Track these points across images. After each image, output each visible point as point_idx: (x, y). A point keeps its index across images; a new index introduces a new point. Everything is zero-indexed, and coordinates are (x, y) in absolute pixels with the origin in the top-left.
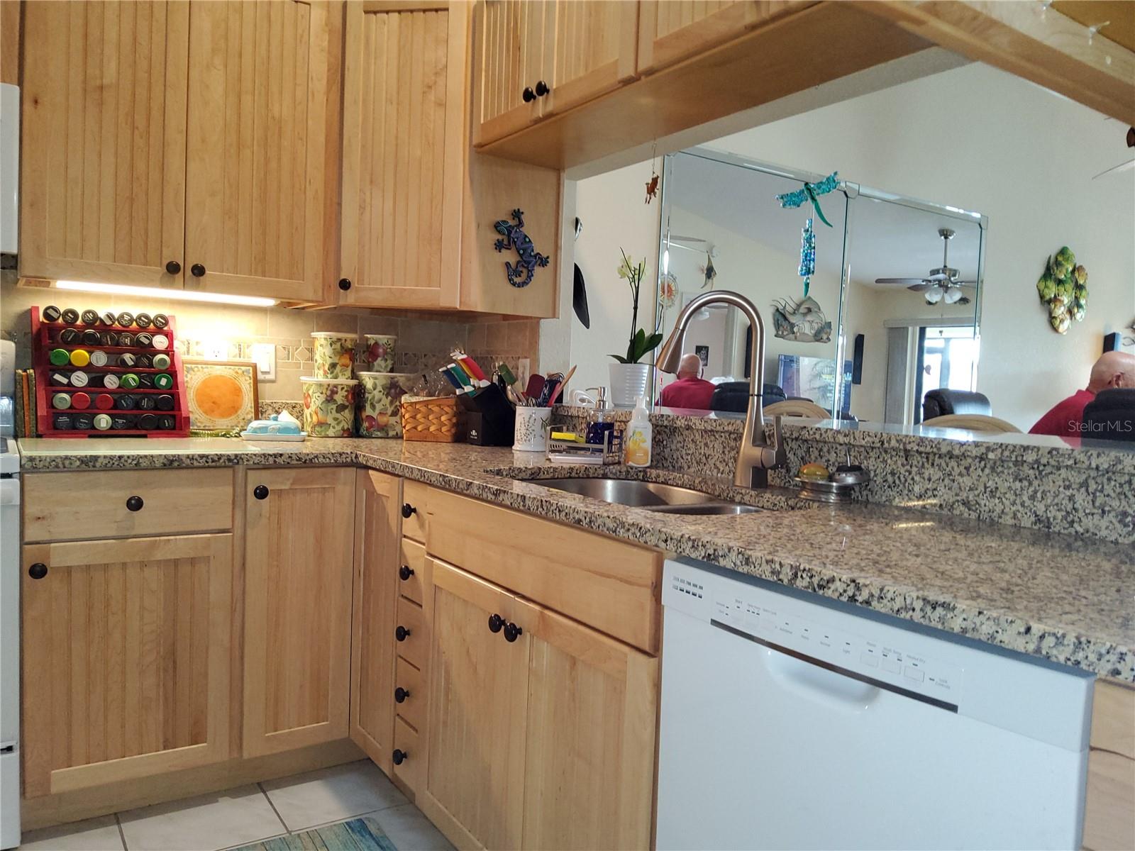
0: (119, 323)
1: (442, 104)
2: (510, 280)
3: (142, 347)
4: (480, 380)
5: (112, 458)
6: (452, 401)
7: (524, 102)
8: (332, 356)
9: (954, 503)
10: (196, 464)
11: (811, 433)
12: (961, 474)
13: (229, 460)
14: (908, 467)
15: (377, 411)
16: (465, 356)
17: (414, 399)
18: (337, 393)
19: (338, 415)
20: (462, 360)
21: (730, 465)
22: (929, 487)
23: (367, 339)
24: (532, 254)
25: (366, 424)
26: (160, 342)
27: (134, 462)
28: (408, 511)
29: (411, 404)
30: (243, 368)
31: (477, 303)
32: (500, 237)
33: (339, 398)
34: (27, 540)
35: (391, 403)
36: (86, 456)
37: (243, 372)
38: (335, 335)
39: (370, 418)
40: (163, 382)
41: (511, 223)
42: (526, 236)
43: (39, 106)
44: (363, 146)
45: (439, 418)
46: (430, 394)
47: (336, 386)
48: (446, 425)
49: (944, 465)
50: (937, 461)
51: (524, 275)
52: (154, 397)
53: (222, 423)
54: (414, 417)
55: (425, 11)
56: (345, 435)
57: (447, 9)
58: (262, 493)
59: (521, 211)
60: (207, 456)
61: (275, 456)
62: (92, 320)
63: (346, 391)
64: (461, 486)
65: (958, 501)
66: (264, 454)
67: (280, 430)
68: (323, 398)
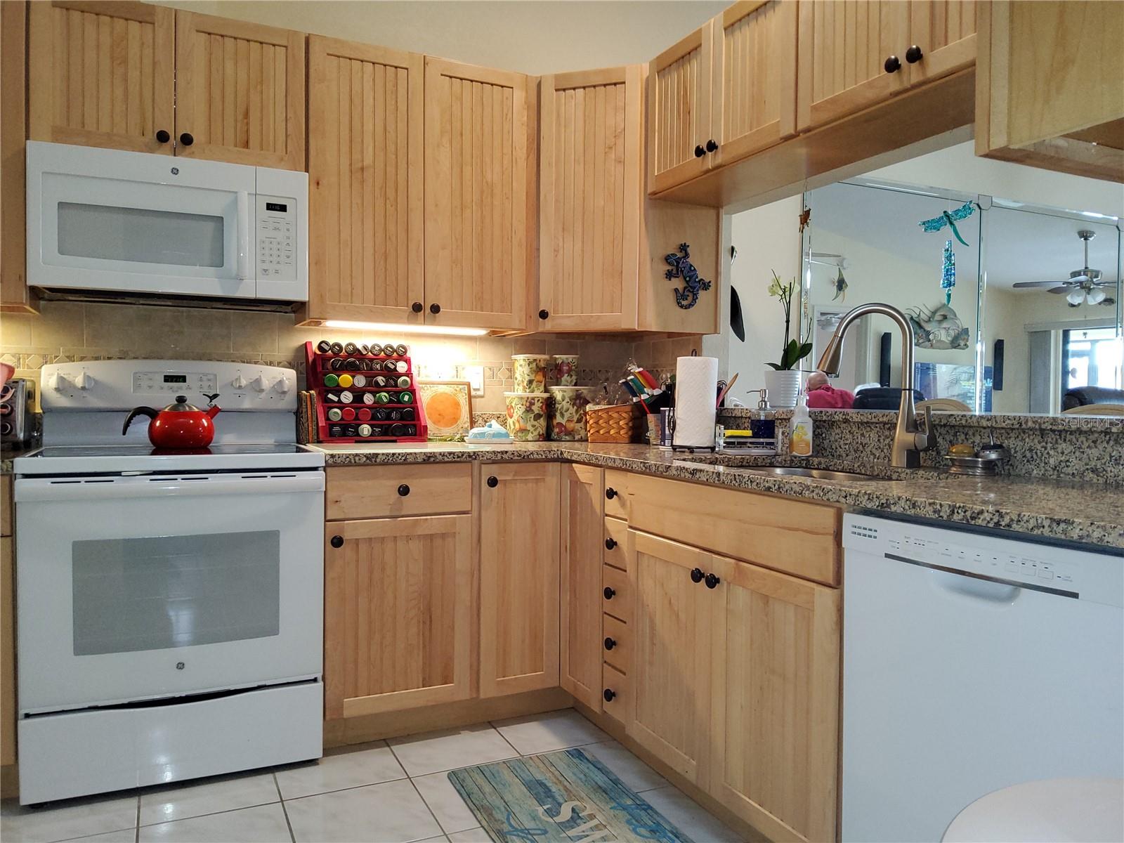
0: (372, 353)
1: (621, 161)
2: (678, 303)
3: (388, 371)
4: (654, 389)
5: (387, 455)
6: (628, 409)
7: (694, 156)
8: (530, 374)
9: (1084, 472)
10: (446, 459)
11: (958, 419)
12: (1089, 447)
13: (470, 456)
14: (1044, 444)
15: (566, 419)
16: (641, 369)
17: (597, 407)
18: (534, 404)
19: (535, 423)
20: (639, 372)
21: (885, 451)
22: (1062, 459)
23: (556, 359)
24: (697, 280)
25: (556, 430)
26: (401, 367)
27: (403, 458)
28: (611, 494)
29: (595, 412)
30: (461, 386)
31: (652, 324)
33: (536, 408)
34: (328, 518)
35: (577, 411)
36: (370, 454)
37: (461, 389)
38: (532, 356)
39: (560, 424)
40: (406, 398)
41: (679, 255)
42: (691, 266)
43: (320, 187)
44: (557, 201)
45: (618, 423)
46: (609, 403)
47: (533, 399)
48: (624, 428)
49: (1074, 440)
50: (1069, 437)
51: (690, 299)
52: (401, 410)
53: (447, 432)
54: (597, 423)
55: (605, 85)
56: (541, 439)
57: (624, 83)
58: (493, 482)
59: (687, 244)
60: (454, 453)
61: (502, 453)
62: (356, 352)
63: (541, 402)
64: (660, 469)
65: (1087, 469)
66: (494, 452)
67: (494, 435)
68: (523, 409)
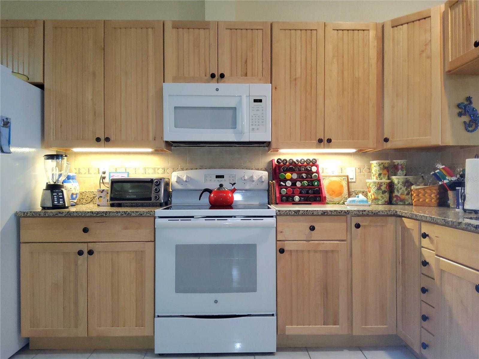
0: (300, 163)
1: (429, 57)
2: (466, 130)
3: (308, 171)
4: (452, 177)
5: (304, 211)
6: (437, 188)
7: (474, 47)
8: (380, 170)
10: (333, 214)
13: (345, 212)
15: (400, 193)
16: (444, 166)
17: (418, 187)
18: (382, 186)
19: (383, 195)
20: (443, 168)
23: (394, 162)
24: (478, 116)
25: (395, 199)
26: (314, 169)
27: (312, 213)
28: (425, 236)
29: (417, 189)
30: (344, 177)
31: (450, 141)
32: (460, 110)
33: (383, 188)
34: (278, 239)
35: (406, 189)
36: (296, 210)
37: (343, 179)
38: (380, 162)
39: (397, 196)
40: (316, 184)
41: (466, 103)
42: (474, 108)
43: (277, 89)
44: (393, 82)
45: (430, 196)
46: (425, 185)
47: (381, 183)
48: (434, 199)
51: (474, 126)
52: (313, 189)
53: (336, 199)
54: (418, 195)
55: (419, 20)
56: (386, 204)
57: (430, 17)
58: (358, 226)
59: (471, 97)
60: (337, 211)
61: (363, 211)
62: (292, 163)
63: (386, 185)
66: (358, 210)
67: (360, 201)
68: (376, 188)
